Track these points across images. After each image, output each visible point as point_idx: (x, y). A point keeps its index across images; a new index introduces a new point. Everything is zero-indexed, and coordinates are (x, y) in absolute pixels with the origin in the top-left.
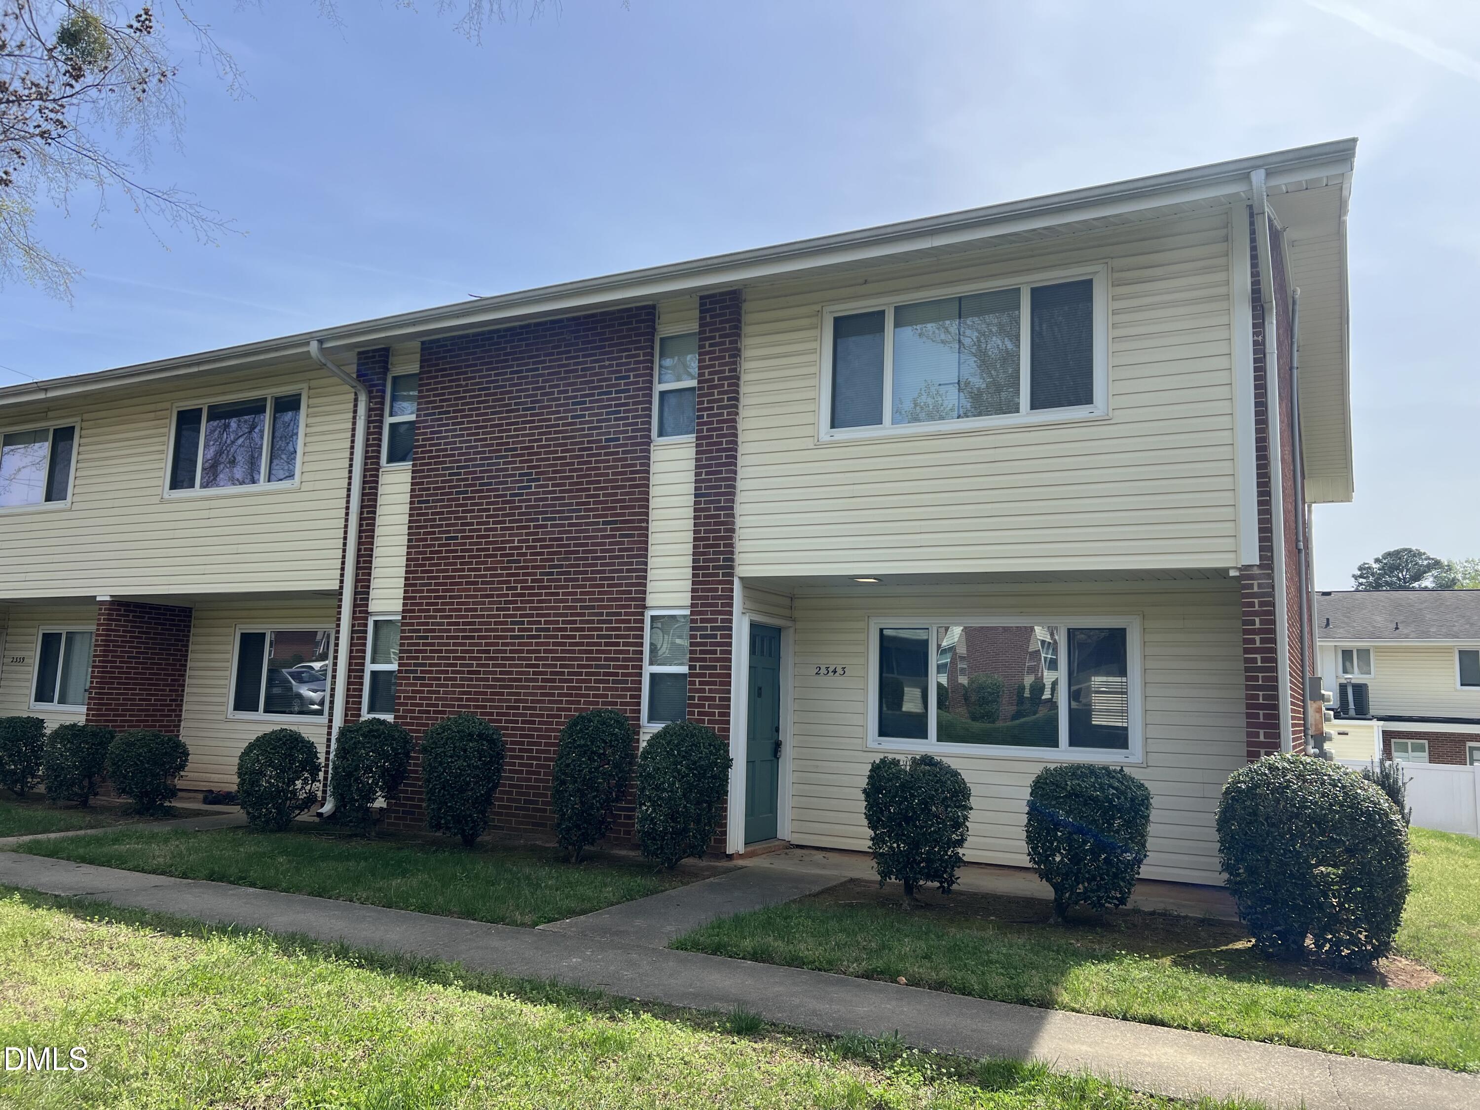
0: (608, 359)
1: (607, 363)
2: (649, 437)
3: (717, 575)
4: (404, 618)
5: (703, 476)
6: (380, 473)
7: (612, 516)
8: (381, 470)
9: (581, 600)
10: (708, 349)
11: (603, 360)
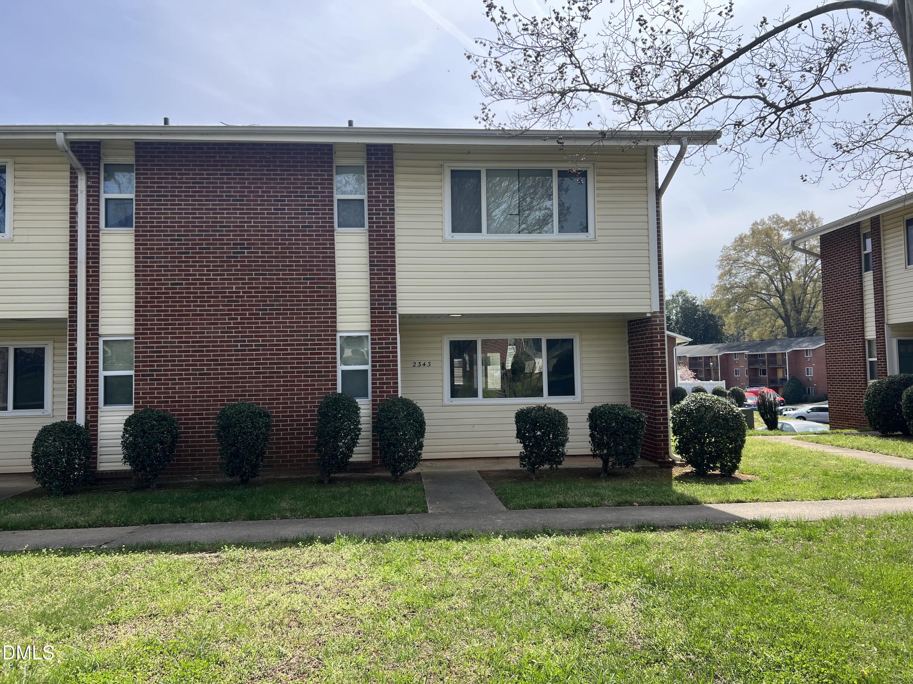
0: (301, 175)
1: (300, 177)
2: (333, 227)
3: (388, 313)
4: (136, 338)
5: (375, 254)
6: (101, 234)
7: (310, 274)
8: (101, 233)
9: (290, 327)
10: (374, 177)
11: (297, 175)
